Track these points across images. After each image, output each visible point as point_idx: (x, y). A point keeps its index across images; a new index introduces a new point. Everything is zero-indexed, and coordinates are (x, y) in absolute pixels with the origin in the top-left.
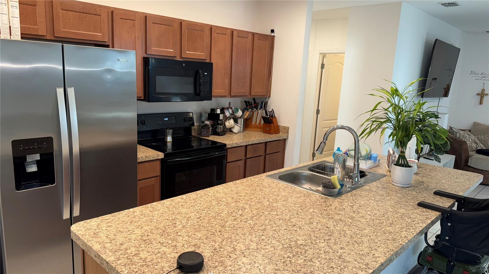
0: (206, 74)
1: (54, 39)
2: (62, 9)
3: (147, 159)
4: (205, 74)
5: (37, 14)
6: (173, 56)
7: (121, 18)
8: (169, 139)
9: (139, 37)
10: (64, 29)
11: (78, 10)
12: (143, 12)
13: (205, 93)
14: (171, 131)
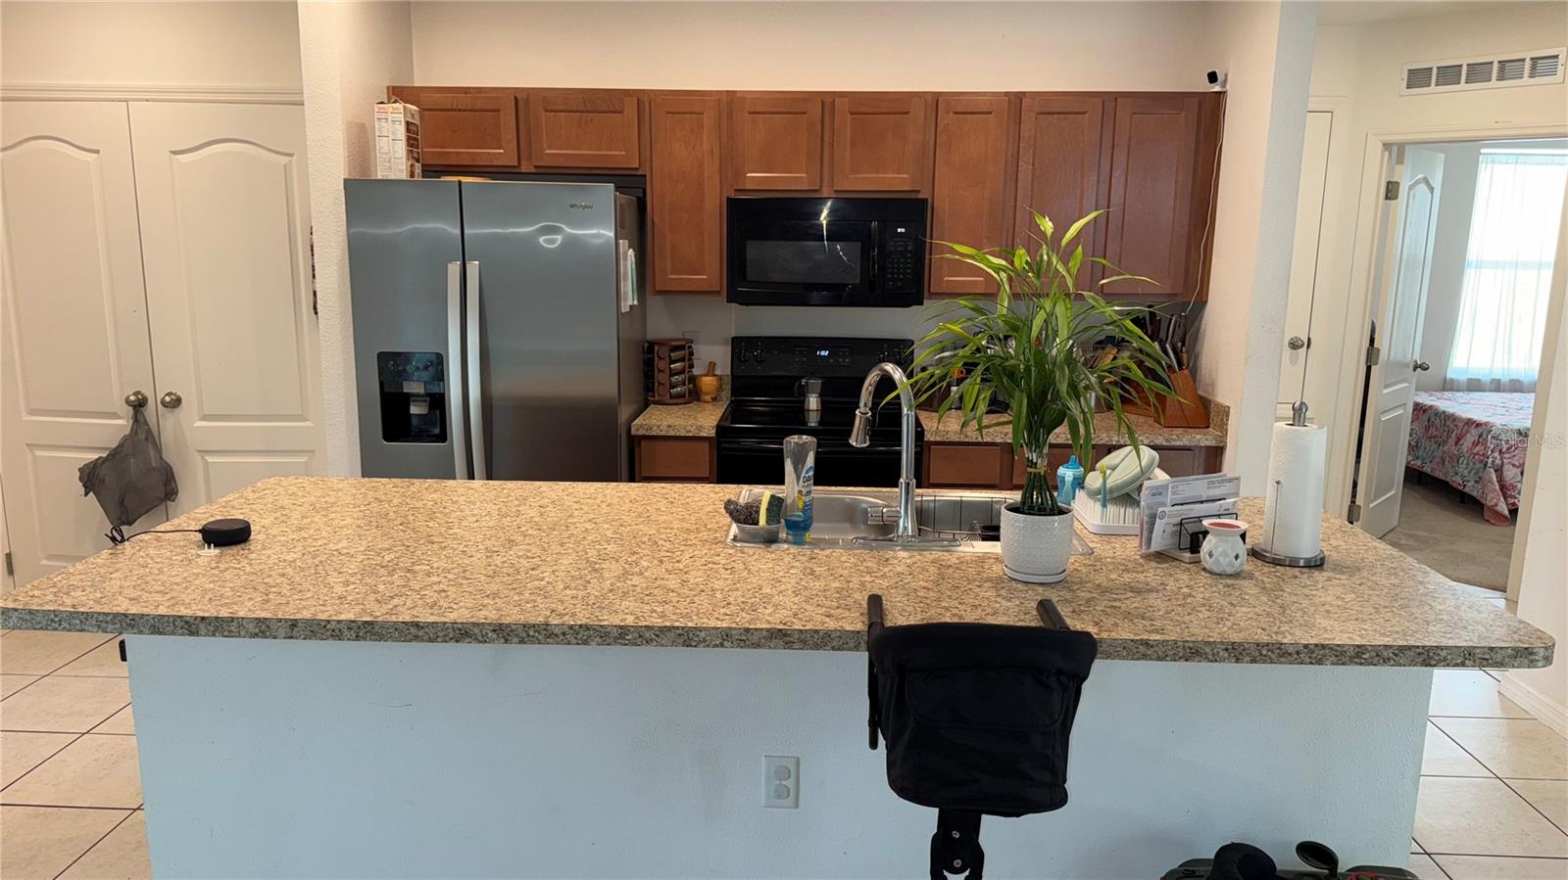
0: (903, 230)
1: (533, 170)
2: (547, 111)
3: (672, 433)
4: (899, 230)
5: (502, 127)
6: (806, 188)
7: (668, 113)
8: (813, 402)
9: (712, 151)
10: (549, 149)
11: (575, 108)
12: (727, 91)
13: (899, 284)
14: (816, 383)
